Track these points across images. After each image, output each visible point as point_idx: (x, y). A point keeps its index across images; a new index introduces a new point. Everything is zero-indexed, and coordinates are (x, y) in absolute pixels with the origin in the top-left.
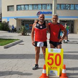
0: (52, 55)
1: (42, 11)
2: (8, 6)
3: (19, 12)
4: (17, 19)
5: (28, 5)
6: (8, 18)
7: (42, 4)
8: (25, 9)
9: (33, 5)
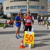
0: (28, 35)
1: (23, 9)
2: (7, 7)
3: (12, 10)
4: (11, 13)
5: (16, 6)
6: (7, 13)
7: (22, 6)
8: (14, 8)
9: (18, 6)
